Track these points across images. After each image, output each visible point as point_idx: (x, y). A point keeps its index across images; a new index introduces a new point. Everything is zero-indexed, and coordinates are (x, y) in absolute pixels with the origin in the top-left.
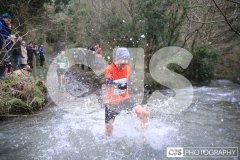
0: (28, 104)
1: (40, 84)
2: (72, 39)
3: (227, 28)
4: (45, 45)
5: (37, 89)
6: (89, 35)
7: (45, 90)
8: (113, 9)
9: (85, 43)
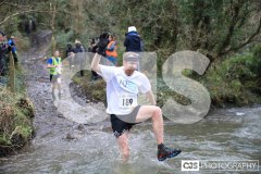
0: (7, 138)
1: (22, 103)
2: (61, 26)
4: (17, 37)
5: (19, 113)
6: (91, 18)
7: (31, 115)
9: (84, 33)
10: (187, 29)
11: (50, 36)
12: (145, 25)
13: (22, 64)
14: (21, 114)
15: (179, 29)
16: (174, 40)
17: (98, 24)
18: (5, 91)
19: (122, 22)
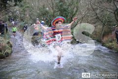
0: (3, 53)
3: (95, 17)
8: (44, 6)
18: (3, 39)
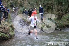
0: (7, 36)
2: (21, 6)
6: (29, 3)
9: (27, 7)
10: (56, 6)
11: (18, 8)
12: (44, 5)
13: (11, 16)
14: (11, 29)
15: (54, 6)
16: (52, 9)
17: (31, 5)
19: (38, 4)
